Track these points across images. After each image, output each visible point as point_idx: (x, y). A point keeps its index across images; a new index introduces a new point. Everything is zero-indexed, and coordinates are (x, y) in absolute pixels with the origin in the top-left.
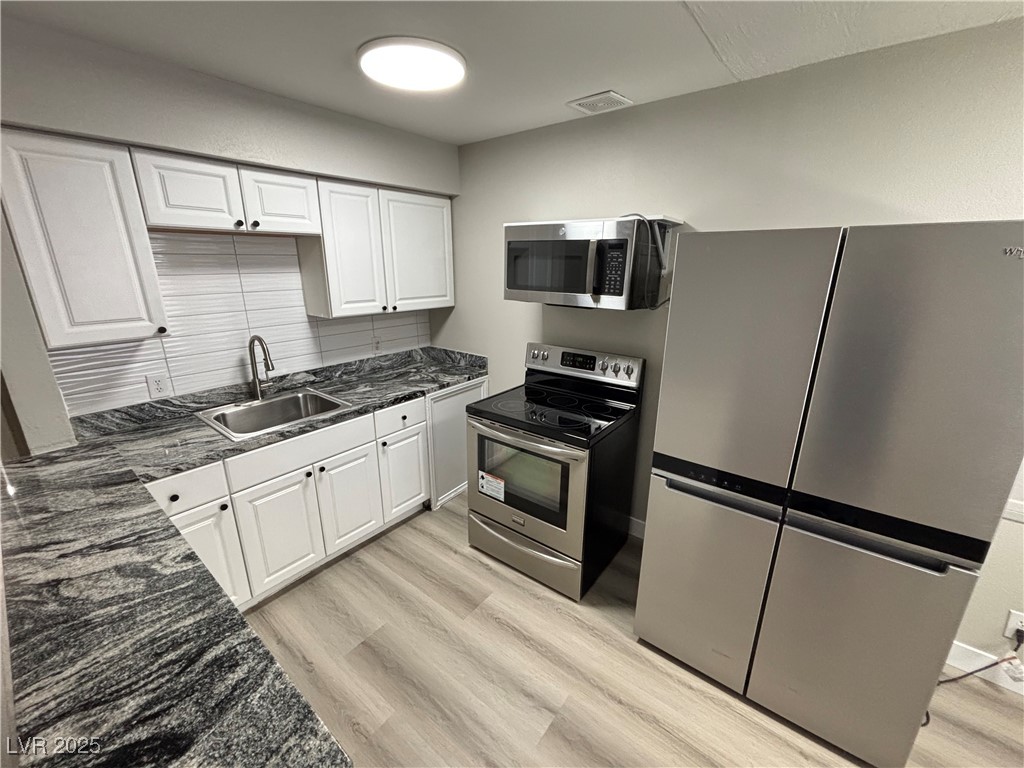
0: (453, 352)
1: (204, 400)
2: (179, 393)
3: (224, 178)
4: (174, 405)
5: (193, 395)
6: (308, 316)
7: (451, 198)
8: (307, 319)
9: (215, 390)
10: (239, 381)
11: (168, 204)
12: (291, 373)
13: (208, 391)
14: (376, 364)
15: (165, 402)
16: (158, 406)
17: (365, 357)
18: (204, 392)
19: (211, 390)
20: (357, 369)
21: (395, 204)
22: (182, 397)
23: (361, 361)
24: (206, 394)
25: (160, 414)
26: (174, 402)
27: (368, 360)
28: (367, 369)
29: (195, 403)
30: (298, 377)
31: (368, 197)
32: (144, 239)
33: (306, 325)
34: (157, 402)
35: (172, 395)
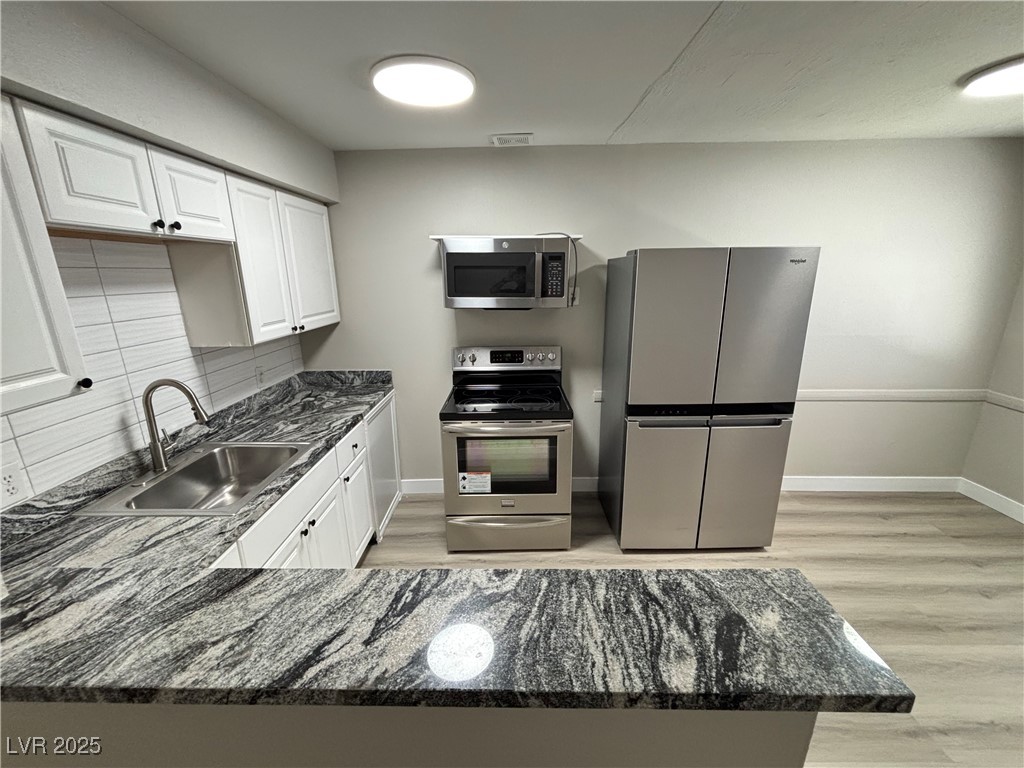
0: (343, 373)
1: (81, 492)
2: (41, 490)
3: (132, 159)
4: (39, 510)
5: (65, 487)
6: (191, 348)
7: (326, 204)
8: (189, 354)
9: (94, 471)
10: (123, 452)
11: (71, 190)
12: (183, 427)
13: (84, 476)
14: (262, 400)
15: (26, 508)
16: (15, 517)
17: (251, 394)
18: (79, 478)
19: (90, 473)
20: (247, 410)
21: (291, 209)
22: (49, 493)
23: (249, 398)
24: (83, 480)
25: (19, 530)
26: (37, 504)
27: (255, 395)
28: (256, 407)
29: (69, 498)
30: (191, 431)
31: (268, 198)
32: (44, 244)
33: (190, 362)
34: (13, 511)
35: (31, 495)
